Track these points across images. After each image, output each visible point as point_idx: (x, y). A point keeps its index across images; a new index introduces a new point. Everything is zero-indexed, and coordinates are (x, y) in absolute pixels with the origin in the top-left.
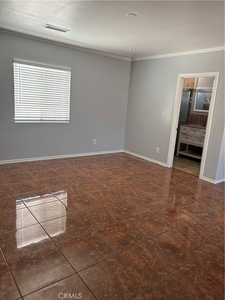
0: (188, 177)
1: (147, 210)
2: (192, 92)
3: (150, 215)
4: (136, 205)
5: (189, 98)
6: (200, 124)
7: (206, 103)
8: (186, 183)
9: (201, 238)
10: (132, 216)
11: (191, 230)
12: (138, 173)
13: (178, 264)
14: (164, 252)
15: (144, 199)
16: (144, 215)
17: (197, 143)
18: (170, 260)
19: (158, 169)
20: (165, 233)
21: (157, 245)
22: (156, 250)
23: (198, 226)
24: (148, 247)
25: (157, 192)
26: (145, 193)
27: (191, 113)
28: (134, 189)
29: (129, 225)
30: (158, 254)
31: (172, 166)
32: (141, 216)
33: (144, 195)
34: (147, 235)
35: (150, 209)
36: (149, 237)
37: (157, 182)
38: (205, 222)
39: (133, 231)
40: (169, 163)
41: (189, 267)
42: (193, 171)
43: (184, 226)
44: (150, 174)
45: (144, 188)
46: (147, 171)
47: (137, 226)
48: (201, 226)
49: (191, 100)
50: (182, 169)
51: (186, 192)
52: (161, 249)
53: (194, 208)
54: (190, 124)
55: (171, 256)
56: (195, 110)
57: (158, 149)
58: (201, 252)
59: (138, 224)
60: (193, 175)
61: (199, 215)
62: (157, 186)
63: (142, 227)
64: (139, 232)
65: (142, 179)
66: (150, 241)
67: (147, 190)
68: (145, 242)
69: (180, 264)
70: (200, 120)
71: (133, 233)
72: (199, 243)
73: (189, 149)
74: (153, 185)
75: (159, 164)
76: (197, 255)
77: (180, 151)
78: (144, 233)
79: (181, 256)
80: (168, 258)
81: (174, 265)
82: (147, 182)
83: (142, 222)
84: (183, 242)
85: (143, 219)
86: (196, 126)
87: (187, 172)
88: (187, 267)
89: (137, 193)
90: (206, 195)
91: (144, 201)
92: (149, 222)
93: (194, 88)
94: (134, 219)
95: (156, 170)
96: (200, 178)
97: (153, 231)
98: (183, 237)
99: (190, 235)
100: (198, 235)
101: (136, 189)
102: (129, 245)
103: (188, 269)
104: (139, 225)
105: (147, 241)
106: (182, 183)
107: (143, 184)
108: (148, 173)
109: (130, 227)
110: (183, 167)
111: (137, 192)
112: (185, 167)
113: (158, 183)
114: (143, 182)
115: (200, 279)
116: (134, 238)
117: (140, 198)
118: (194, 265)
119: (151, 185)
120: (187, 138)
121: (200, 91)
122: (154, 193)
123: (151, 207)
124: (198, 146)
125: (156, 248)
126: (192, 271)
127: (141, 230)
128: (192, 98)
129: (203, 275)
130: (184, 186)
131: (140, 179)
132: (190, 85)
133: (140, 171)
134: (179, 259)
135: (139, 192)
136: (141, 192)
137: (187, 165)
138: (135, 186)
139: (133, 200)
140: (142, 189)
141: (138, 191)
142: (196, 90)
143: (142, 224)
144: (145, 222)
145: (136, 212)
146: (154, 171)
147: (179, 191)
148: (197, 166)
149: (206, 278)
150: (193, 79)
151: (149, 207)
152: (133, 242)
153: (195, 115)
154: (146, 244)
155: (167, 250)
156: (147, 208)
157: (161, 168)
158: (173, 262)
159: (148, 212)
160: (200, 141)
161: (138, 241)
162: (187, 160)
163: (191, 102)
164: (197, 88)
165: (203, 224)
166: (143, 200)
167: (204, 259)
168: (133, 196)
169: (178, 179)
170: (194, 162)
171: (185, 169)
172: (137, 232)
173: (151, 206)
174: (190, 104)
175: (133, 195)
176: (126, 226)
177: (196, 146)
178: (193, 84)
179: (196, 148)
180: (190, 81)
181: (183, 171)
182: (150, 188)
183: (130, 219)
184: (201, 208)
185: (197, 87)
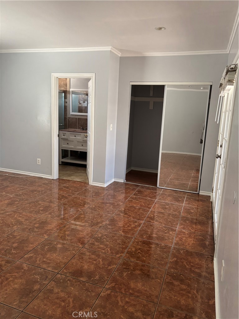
0: (78, 185)
1: (45, 237)
2: (66, 94)
3: (49, 242)
4: (28, 235)
5: (64, 100)
6: (79, 128)
7: (80, 105)
8: (78, 193)
9: (110, 250)
10: (28, 252)
11: (98, 245)
12: (20, 193)
13: (97, 290)
14: (79, 283)
15: (38, 225)
16: (41, 245)
17: (79, 148)
18: (87, 290)
19: (44, 184)
20: (74, 259)
21: (69, 278)
22: (69, 284)
23: (104, 238)
24: (58, 285)
25: (50, 211)
26: (36, 216)
27: (68, 116)
28: (20, 214)
29: (26, 266)
30: (73, 289)
31: (58, 177)
32: (39, 247)
33: (35, 220)
34: (53, 270)
35: (48, 235)
36: (56, 271)
37: (46, 200)
38: (108, 231)
39: (34, 271)
40: (55, 174)
41: (109, 289)
42: (81, 178)
43: (90, 242)
44: (36, 191)
45: (33, 211)
46: (31, 188)
47: (38, 262)
48: (106, 237)
49: (66, 102)
50: (69, 178)
51: (81, 203)
52: (74, 281)
53: (95, 219)
54: (69, 128)
55: (87, 284)
56: (72, 113)
57: (40, 159)
58: (115, 266)
59: (38, 259)
60: (82, 182)
61: (101, 225)
62: (48, 203)
63: (44, 261)
64: (42, 270)
65: (27, 200)
66: (59, 276)
67: (38, 212)
68: (53, 281)
69: (99, 289)
70: (79, 123)
71: (34, 274)
72: (110, 256)
73: (71, 155)
74: (43, 204)
75: (43, 177)
76: (112, 271)
77: (62, 158)
78: (49, 269)
79: (98, 279)
80: (85, 288)
81: (93, 294)
82: (34, 202)
83: (42, 255)
84: (95, 262)
85: (43, 251)
86: (75, 130)
87: (75, 180)
88: (107, 290)
89: (26, 220)
90: (101, 201)
91: (38, 227)
92: (51, 251)
93: (68, 90)
94: (32, 255)
95: (41, 185)
96: (90, 184)
97: (59, 261)
98: (93, 256)
99: (99, 251)
100: (106, 248)
101: (23, 215)
102: (34, 293)
103: (109, 292)
104: (39, 261)
105: (56, 278)
106: (73, 194)
107: (31, 206)
108: (33, 191)
109: (28, 267)
110: (70, 175)
111: (25, 218)
112: (72, 176)
113: (48, 201)
114: (30, 203)
115: (123, 298)
116: (38, 280)
117: (32, 225)
118: (113, 284)
119: (40, 204)
120: (68, 144)
121: (74, 93)
122: (47, 213)
123: (49, 232)
124: (80, 151)
125: (68, 282)
126: (113, 292)
127: (44, 266)
128: (67, 100)
129: (125, 292)
130: (77, 197)
131: (25, 201)
132: (63, 86)
133: (22, 190)
134: (97, 284)
135: (29, 217)
136: (31, 216)
137: (73, 173)
138: (21, 211)
139: (24, 230)
140: (31, 212)
141: (27, 216)
142: (69, 91)
143: (44, 258)
144: (46, 254)
145: (32, 244)
146: (40, 186)
147: (74, 204)
148: (83, 171)
149: (128, 294)
150: (65, 80)
151: (45, 233)
152: (38, 287)
153: (72, 118)
154: (55, 282)
155: (81, 279)
156: (44, 235)
157: (46, 181)
158: (92, 291)
159: (46, 240)
160: (82, 145)
161: (44, 282)
162: (72, 168)
163: (67, 104)
164: (71, 90)
165: (108, 234)
166: (36, 225)
167: (120, 273)
168: (21, 225)
169: (68, 190)
170: (79, 168)
171: (72, 177)
172: (40, 271)
173: (48, 230)
174: (65, 107)
175: (21, 223)
176: (23, 269)
177: (78, 151)
178: (66, 85)
179: (79, 153)
180: (62, 81)
181: (71, 181)
182: (41, 209)
183: (26, 256)
184: (101, 217)
185: (70, 88)
